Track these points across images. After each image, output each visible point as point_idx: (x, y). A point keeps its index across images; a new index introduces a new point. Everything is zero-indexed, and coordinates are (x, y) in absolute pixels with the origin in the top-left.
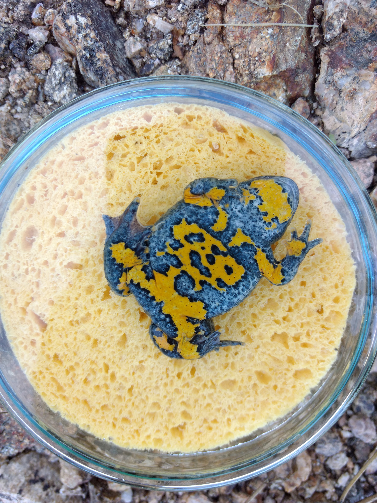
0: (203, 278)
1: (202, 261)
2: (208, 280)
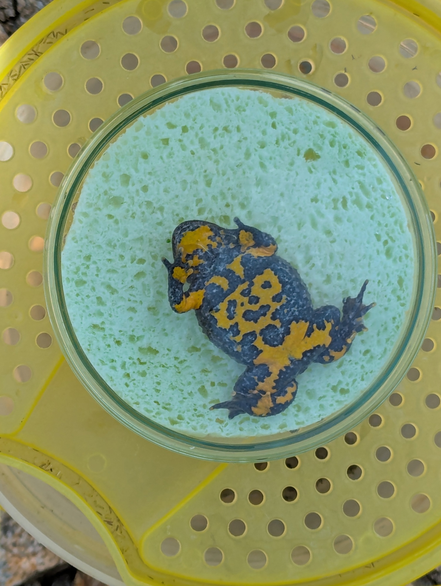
0: (269, 315)
1: (254, 310)
2: (272, 310)
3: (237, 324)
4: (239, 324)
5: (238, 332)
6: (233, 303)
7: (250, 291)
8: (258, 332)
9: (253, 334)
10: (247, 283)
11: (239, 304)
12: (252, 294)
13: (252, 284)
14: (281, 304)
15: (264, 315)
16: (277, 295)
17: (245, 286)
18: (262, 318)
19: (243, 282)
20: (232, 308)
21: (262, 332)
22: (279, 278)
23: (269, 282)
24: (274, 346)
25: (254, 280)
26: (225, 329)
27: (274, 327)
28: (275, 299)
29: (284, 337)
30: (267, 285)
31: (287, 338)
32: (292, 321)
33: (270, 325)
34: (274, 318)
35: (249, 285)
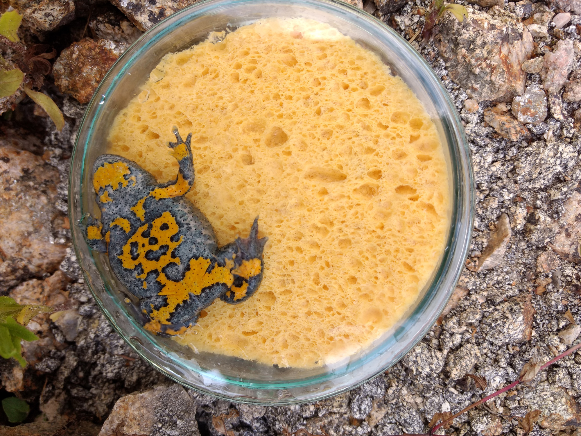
1: (155, 250)
2: (171, 249)
3: (140, 264)
4: (143, 264)
5: (142, 271)
6: (135, 245)
7: (149, 234)
8: (160, 270)
9: (156, 271)
10: (147, 225)
11: (140, 245)
12: (151, 236)
13: (151, 227)
14: (179, 243)
15: (164, 254)
16: (175, 236)
17: (145, 228)
18: (162, 257)
19: (143, 224)
20: (135, 250)
21: (163, 270)
22: (176, 219)
23: (166, 224)
24: (177, 281)
25: (153, 223)
26: (130, 270)
27: (175, 264)
28: (172, 239)
29: (184, 273)
30: (165, 227)
31: (188, 274)
32: (191, 259)
33: (171, 263)
34: (173, 256)
35: (148, 228)
